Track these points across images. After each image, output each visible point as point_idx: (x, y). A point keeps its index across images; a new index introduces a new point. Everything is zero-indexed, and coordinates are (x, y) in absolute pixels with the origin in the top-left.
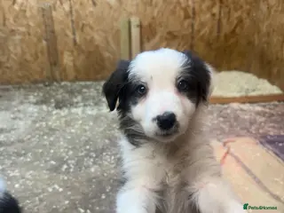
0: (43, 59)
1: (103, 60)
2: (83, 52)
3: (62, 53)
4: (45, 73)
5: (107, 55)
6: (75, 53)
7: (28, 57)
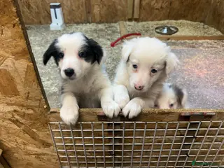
0: (83, 9)
1: (116, 10)
2: (105, 5)
3: (93, 6)
4: (83, 18)
5: (119, 7)
6: (101, 6)
7: (74, 8)
